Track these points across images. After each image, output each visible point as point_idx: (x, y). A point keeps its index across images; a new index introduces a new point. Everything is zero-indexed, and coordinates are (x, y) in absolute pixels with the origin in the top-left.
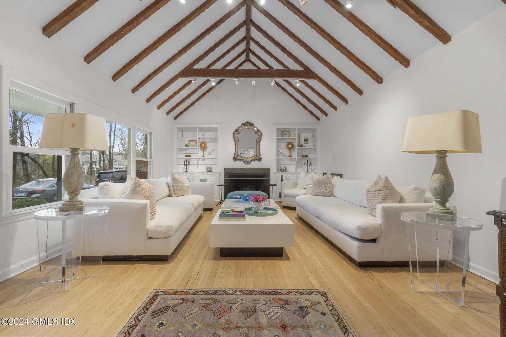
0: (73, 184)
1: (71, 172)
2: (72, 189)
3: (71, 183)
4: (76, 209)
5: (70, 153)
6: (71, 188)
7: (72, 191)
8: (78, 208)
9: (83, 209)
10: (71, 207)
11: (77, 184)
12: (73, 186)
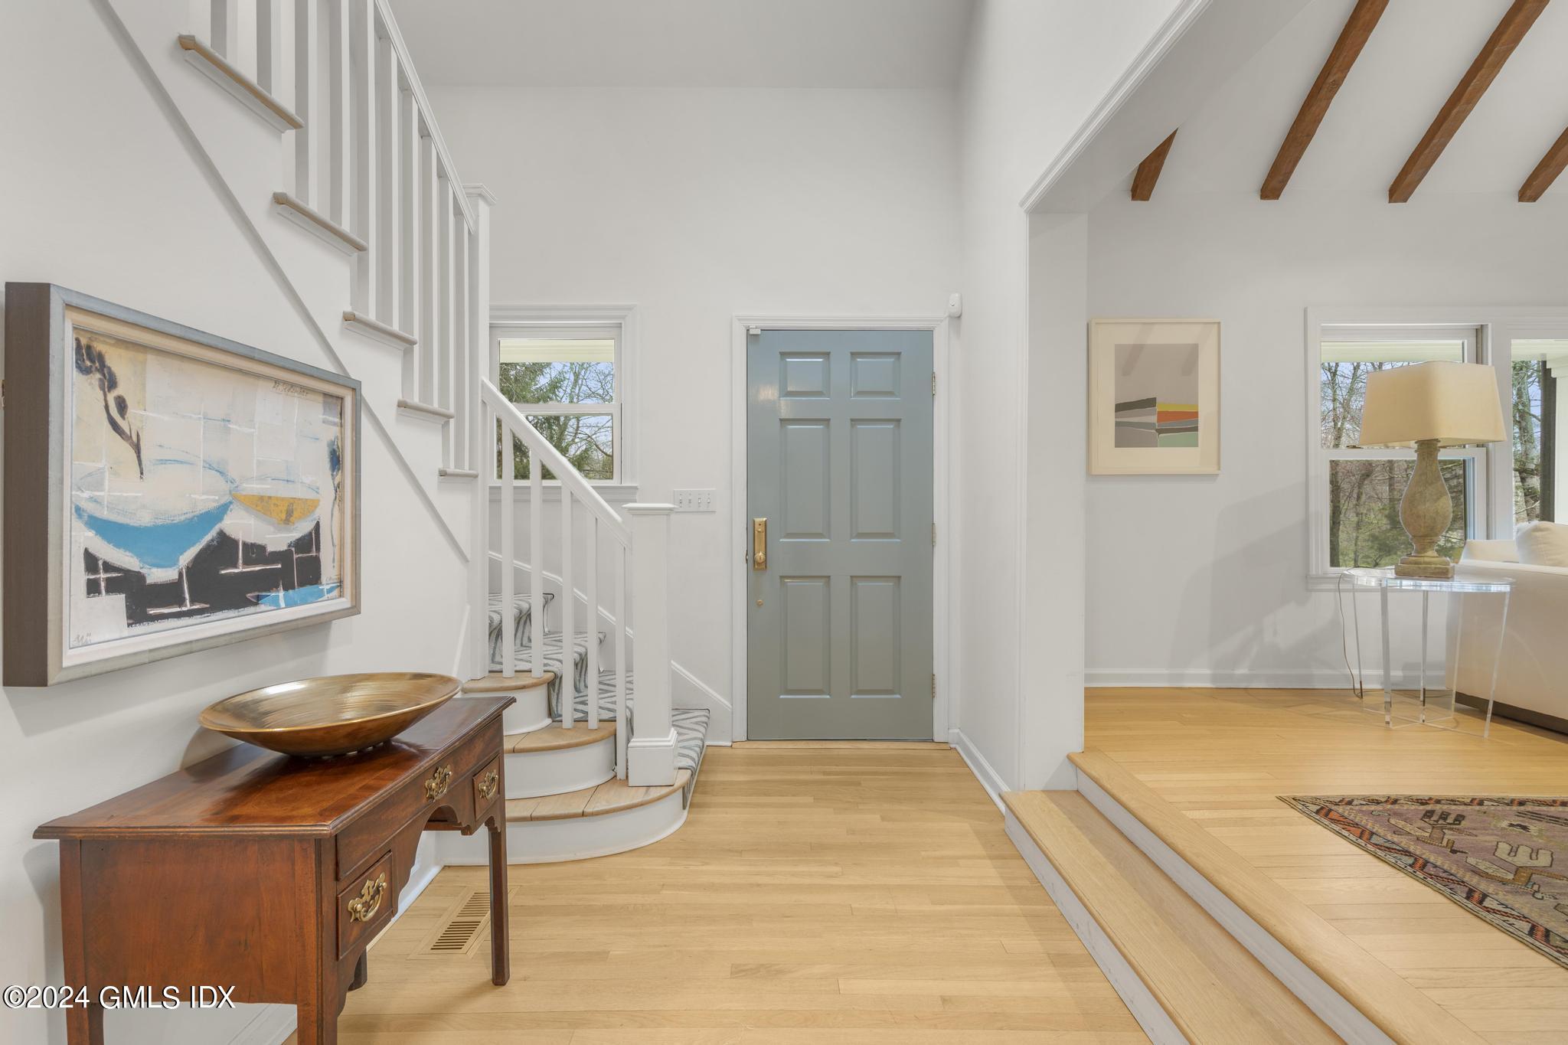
0: (1425, 518)
1: (1419, 492)
2: (1422, 529)
3: (1418, 517)
4: (1433, 573)
5: (1416, 451)
6: (1421, 526)
7: (1421, 534)
8: (1437, 570)
9: (1450, 576)
10: (1419, 568)
11: (1435, 519)
12: (1425, 523)
